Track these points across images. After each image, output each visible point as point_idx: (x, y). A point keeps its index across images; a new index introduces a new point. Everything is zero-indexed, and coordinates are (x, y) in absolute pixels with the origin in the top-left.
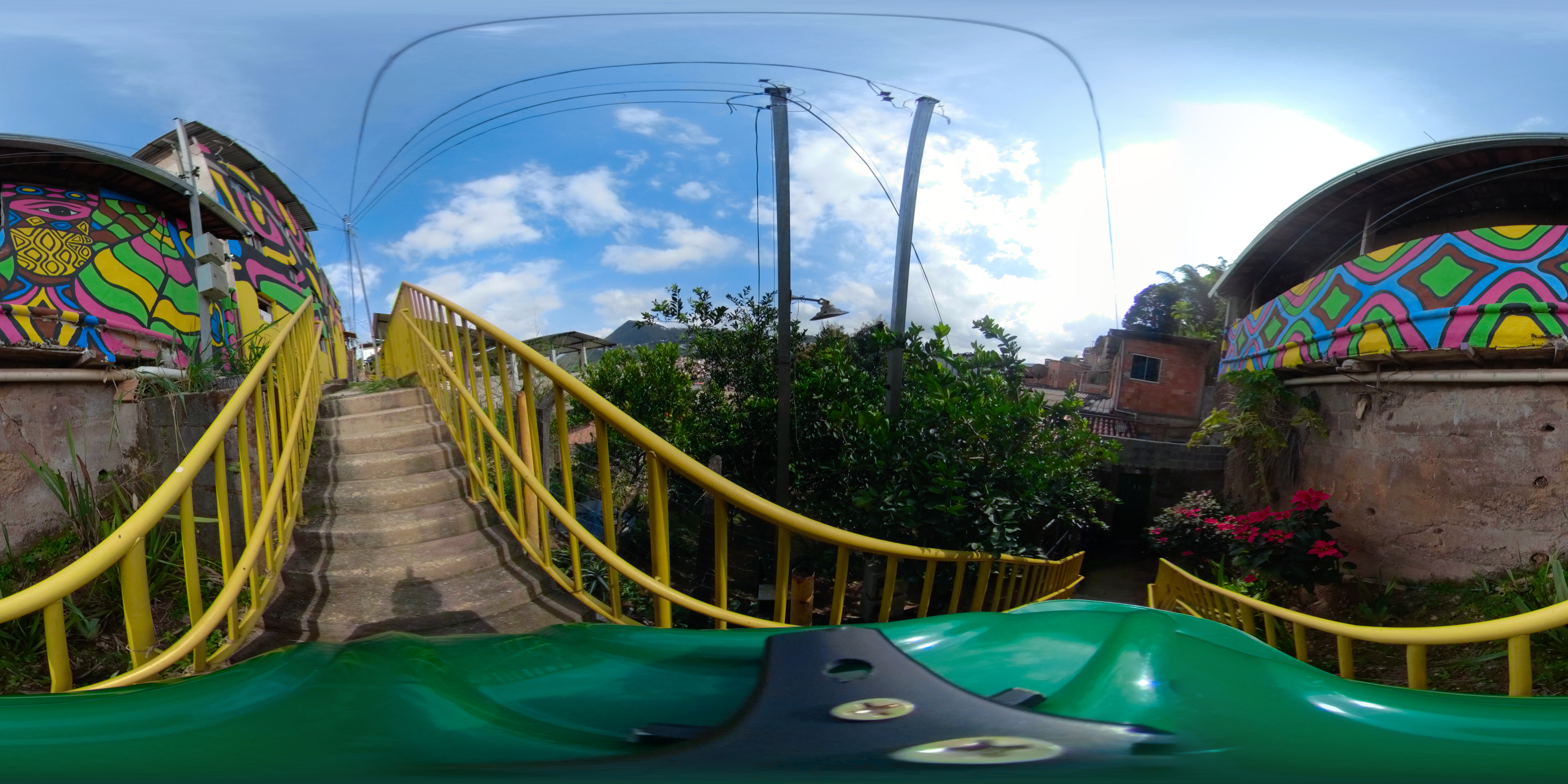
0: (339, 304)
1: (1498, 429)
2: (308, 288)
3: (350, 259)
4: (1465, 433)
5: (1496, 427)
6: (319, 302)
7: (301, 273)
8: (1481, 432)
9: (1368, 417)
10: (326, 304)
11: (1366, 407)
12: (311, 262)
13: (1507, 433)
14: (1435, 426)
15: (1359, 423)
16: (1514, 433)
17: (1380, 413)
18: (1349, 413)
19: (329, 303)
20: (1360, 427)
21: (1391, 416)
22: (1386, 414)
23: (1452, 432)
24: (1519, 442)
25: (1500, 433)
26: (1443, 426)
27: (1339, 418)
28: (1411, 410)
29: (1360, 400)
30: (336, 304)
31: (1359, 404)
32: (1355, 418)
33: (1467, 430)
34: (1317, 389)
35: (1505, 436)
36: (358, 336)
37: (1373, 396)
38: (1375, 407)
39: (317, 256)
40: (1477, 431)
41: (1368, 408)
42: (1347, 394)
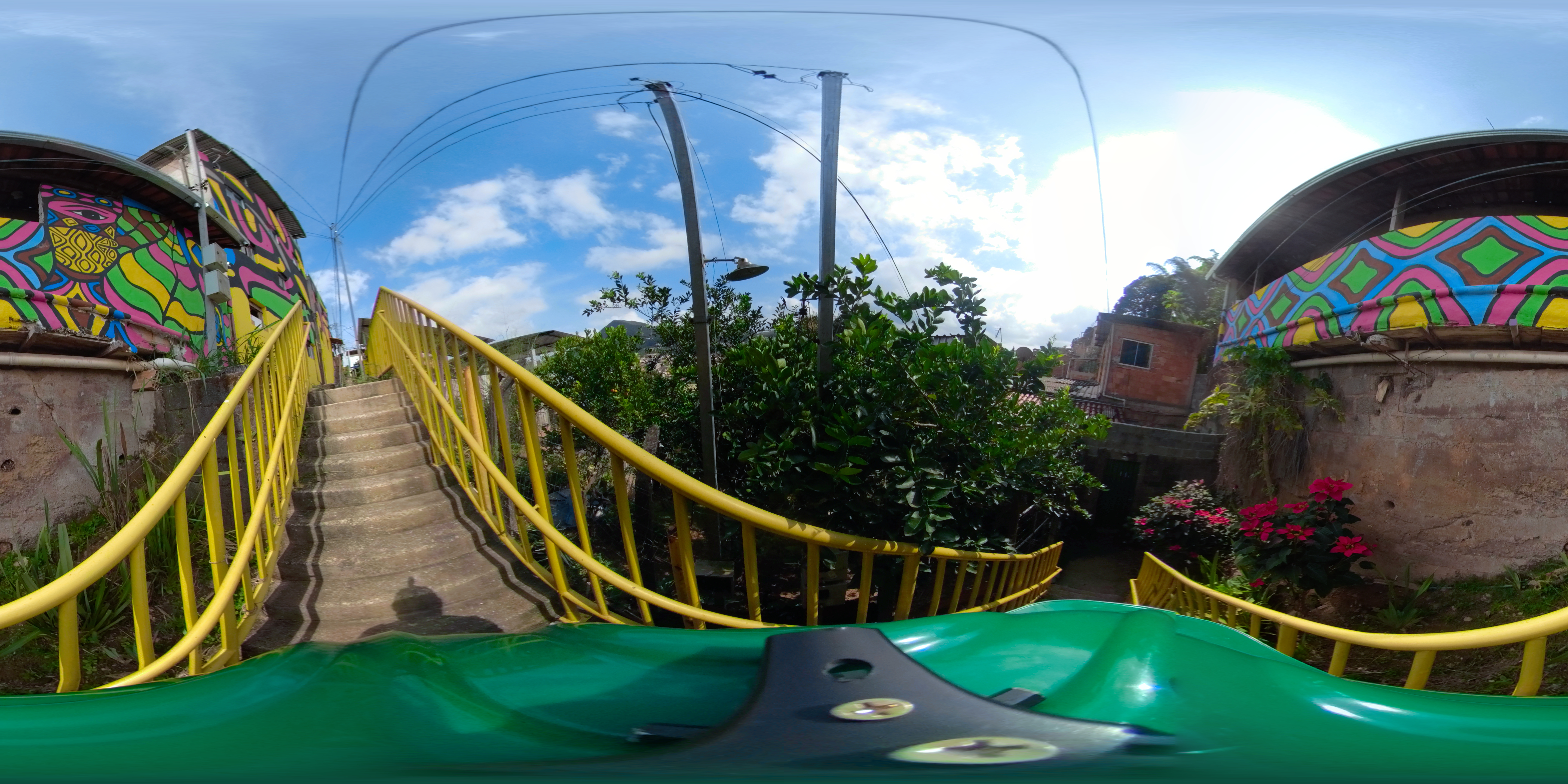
0: (327, 310)
1: (1536, 411)
2: (297, 295)
3: (336, 265)
4: (1502, 415)
5: (1533, 409)
6: (307, 308)
7: (290, 280)
8: (1518, 414)
9: (1389, 400)
10: (313, 310)
11: (1388, 390)
12: (299, 268)
13: (1544, 415)
14: (1469, 408)
15: (1378, 407)
16: (1552, 416)
17: (1405, 395)
18: (1367, 396)
19: (317, 309)
20: (1379, 411)
21: (1418, 398)
22: (1412, 397)
23: (1488, 414)
24: (1556, 424)
25: (1538, 415)
26: (1478, 408)
27: (1355, 402)
28: (1442, 391)
29: (1381, 381)
30: (323, 310)
31: (1380, 386)
32: (1375, 401)
33: (1503, 412)
34: (1329, 371)
35: (1543, 418)
36: (344, 342)
37: (1395, 378)
38: (1397, 389)
39: (305, 263)
40: (1514, 413)
41: (1390, 391)
42: (1365, 375)
